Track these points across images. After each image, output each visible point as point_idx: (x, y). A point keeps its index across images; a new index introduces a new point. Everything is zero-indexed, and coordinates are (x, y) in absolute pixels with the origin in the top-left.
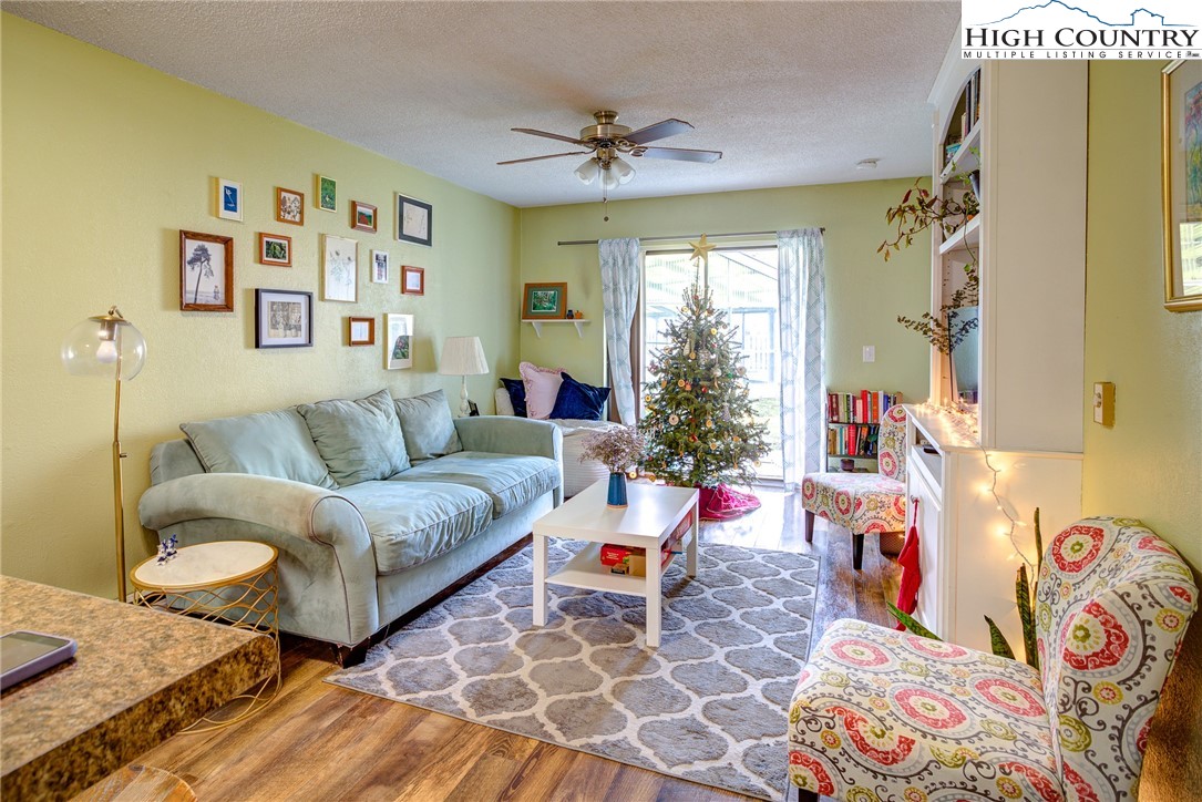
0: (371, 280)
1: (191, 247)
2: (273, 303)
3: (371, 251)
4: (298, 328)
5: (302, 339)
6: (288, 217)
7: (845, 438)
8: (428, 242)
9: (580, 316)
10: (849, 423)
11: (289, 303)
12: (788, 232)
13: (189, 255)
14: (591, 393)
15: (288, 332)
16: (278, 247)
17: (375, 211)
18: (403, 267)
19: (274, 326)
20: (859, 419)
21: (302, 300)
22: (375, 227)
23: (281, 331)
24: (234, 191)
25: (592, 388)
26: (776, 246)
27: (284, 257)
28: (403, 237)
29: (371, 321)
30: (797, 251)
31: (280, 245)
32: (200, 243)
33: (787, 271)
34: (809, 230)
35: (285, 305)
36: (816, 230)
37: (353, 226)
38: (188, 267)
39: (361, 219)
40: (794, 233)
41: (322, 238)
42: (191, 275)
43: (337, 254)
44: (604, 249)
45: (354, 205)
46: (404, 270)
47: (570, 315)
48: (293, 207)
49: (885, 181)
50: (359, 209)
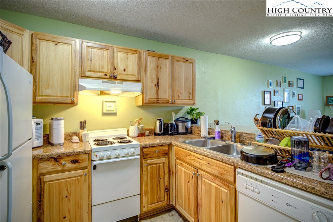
0: (292, 98)
3: (292, 91)
6: (278, 86)
8: (303, 88)
17: (293, 82)
18: (298, 94)
21: (281, 103)
22: (293, 86)
24: (271, 82)
28: (298, 87)
29: (293, 107)
37: (289, 86)
39: (290, 84)
41: (284, 89)
45: (289, 82)
46: (298, 95)
48: (279, 84)
50: (290, 82)
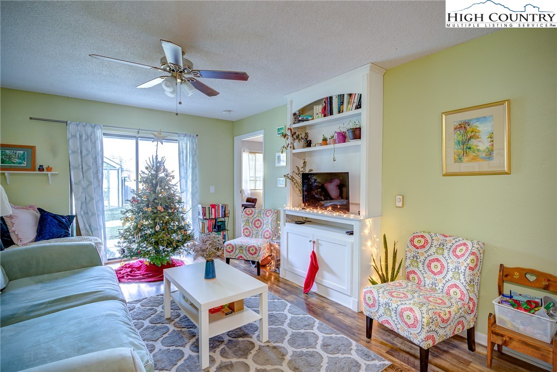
7: (207, 225)
9: (49, 169)
10: (210, 219)
12: (183, 134)
14: (64, 220)
20: (213, 217)
25: (63, 217)
26: (177, 140)
30: (187, 144)
33: (183, 152)
34: (192, 135)
36: (195, 135)
40: (185, 135)
44: (72, 128)
47: (41, 169)
49: (218, 119)
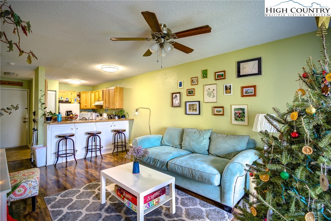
0: (224, 94)
1: (174, 95)
2: (190, 104)
3: (223, 85)
4: (196, 110)
5: (197, 113)
6: (194, 84)
11: (194, 104)
13: (174, 97)
15: (193, 111)
16: (191, 92)
17: (225, 72)
19: (190, 109)
21: (197, 103)
22: (225, 77)
23: (192, 111)
24: (181, 82)
27: (193, 93)
28: (240, 76)
29: (223, 108)
31: (192, 91)
32: (176, 94)
35: (193, 105)
37: (216, 79)
38: (174, 99)
39: (219, 77)
41: (204, 86)
42: (174, 100)
43: (209, 89)
45: (215, 73)
46: (242, 88)
48: (195, 81)
50: (217, 74)
